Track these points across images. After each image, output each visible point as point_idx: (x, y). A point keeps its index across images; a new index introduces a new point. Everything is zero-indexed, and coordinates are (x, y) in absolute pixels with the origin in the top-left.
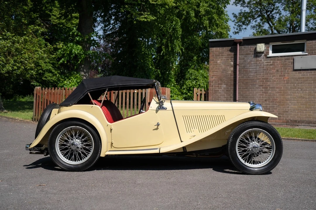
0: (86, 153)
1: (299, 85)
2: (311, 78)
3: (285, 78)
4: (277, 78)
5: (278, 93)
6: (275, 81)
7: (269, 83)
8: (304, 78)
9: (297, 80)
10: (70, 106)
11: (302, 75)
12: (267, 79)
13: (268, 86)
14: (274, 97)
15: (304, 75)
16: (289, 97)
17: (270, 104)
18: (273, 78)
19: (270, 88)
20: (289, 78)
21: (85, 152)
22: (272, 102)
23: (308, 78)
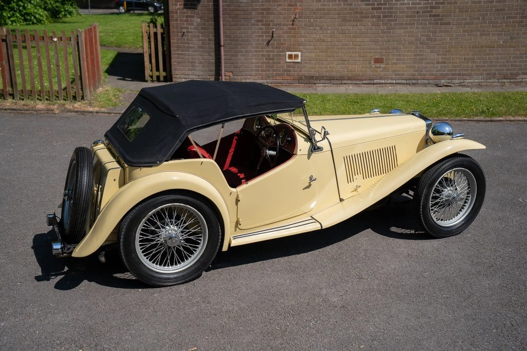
0: (191, 248)
1: (317, 21)
2: (335, 9)
3: (297, 8)
4: (284, 9)
5: (286, 33)
6: (281, 14)
7: (272, 17)
8: (324, 9)
9: (315, 13)
10: (158, 165)
11: (321, 5)
12: (269, 9)
13: (270, 21)
14: (280, 40)
15: (324, 5)
16: (303, 39)
17: (274, 52)
18: (278, 9)
19: (274, 25)
20: (302, 10)
21: (190, 246)
22: (277, 48)
23: (330, 10)
